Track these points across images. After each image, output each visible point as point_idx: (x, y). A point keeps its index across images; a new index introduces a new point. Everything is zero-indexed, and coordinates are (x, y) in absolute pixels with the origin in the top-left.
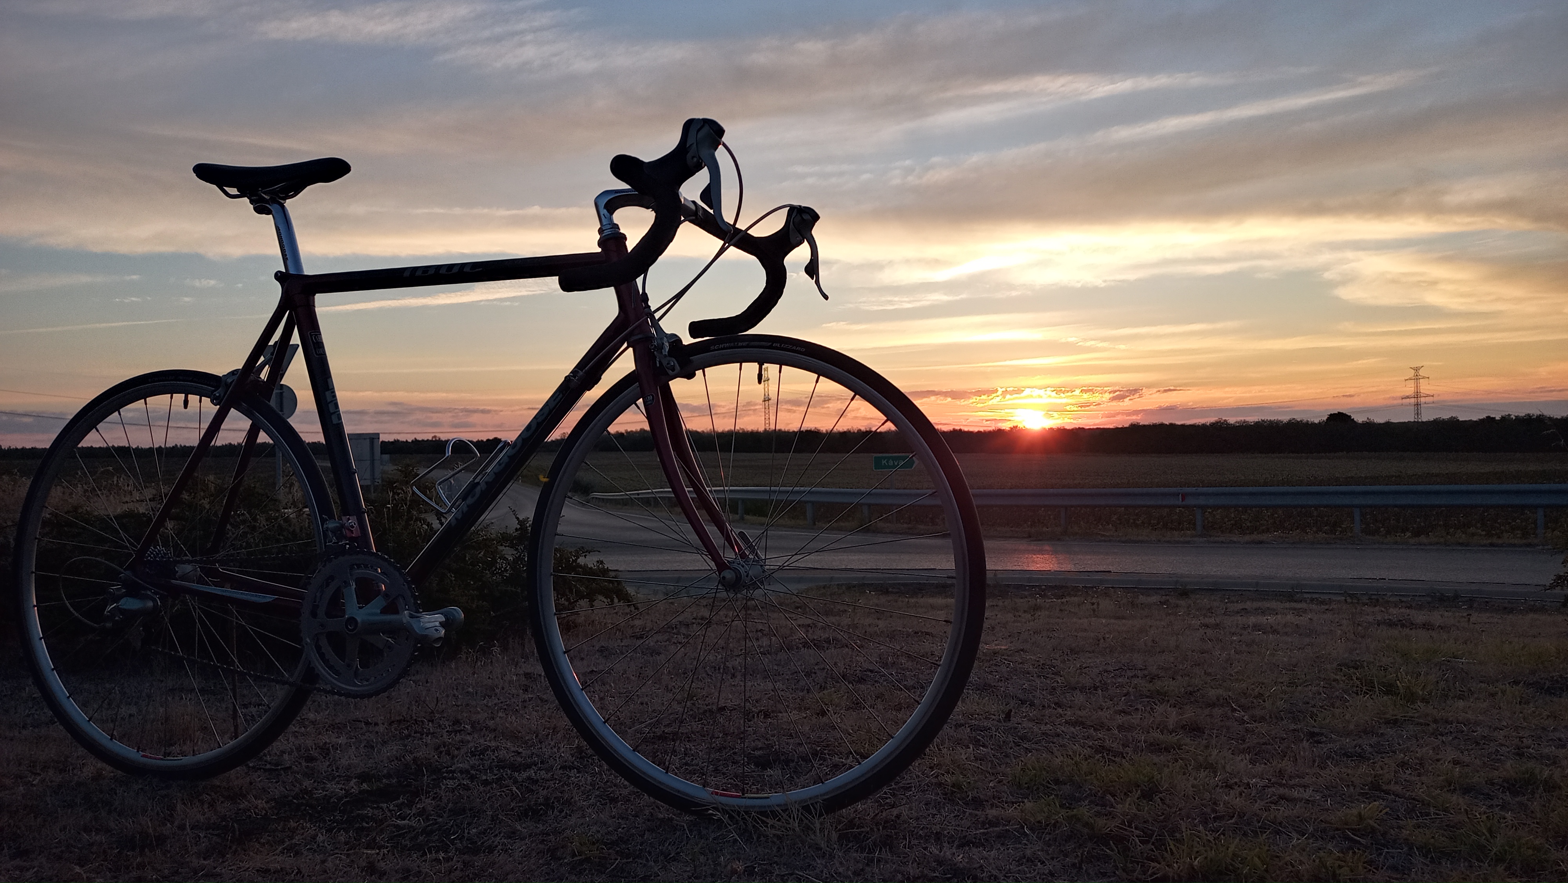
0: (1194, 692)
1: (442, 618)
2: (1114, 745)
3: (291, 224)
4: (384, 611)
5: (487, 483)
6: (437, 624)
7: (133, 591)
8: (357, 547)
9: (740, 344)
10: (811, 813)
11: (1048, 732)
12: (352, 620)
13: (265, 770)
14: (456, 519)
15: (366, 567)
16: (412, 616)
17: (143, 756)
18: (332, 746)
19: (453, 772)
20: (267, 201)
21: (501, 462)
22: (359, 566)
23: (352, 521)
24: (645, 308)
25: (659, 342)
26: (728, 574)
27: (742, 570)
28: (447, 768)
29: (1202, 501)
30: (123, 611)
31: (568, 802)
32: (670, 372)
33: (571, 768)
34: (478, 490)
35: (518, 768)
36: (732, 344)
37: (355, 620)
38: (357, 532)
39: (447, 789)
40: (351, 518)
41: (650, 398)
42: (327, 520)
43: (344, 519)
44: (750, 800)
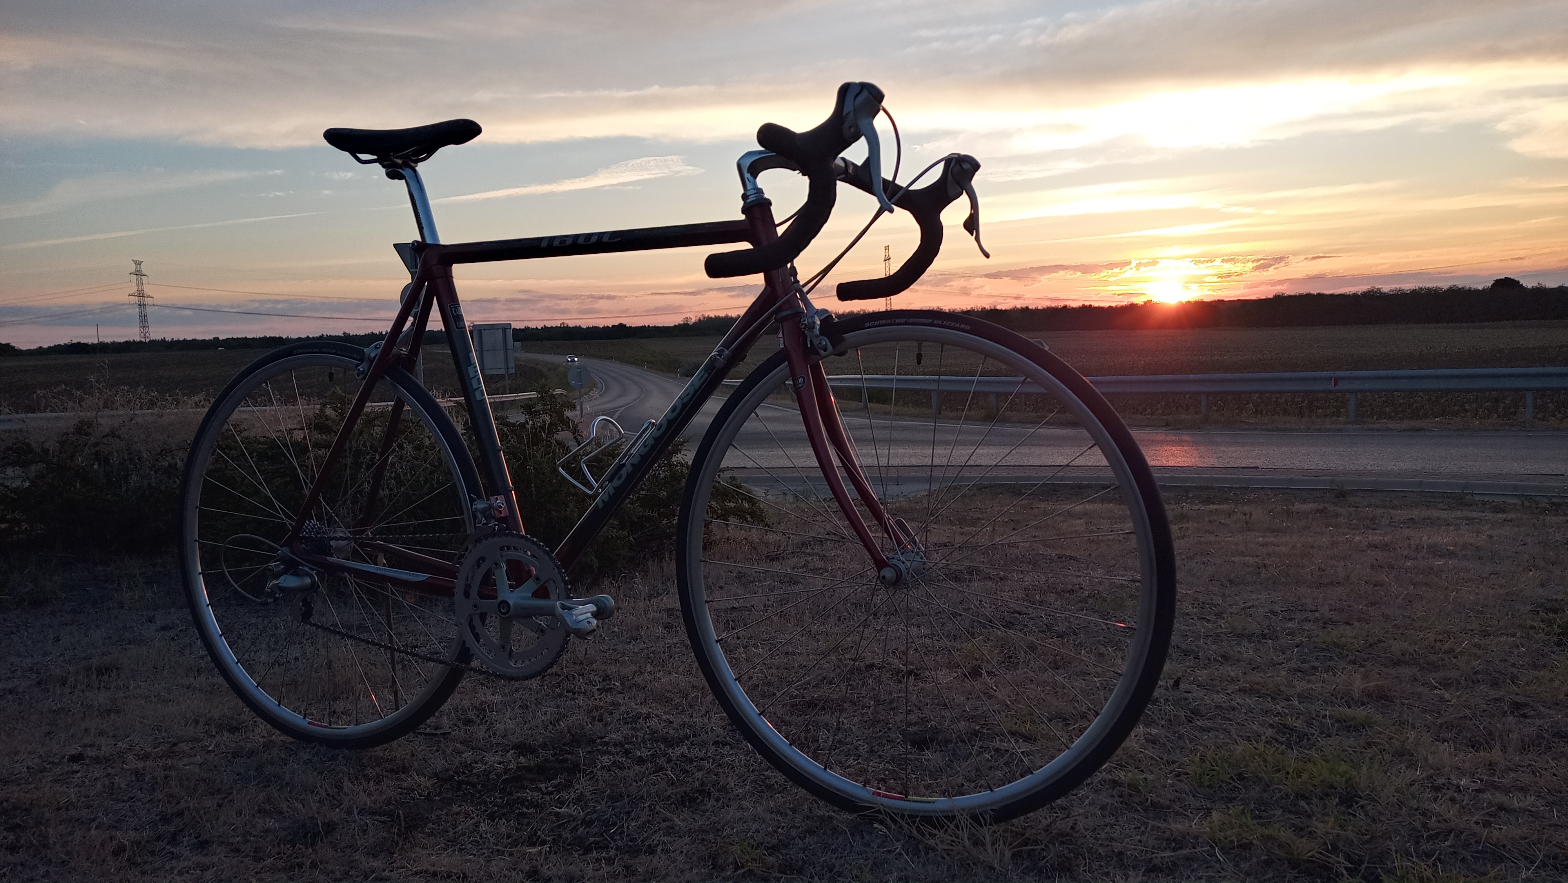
0: (1375, 644)
1: (591, 607)
2: (1298, 724)
3: (424, 187)
4: (536, 594)
5: (632, 465)
6: (589, 615)
7: (291, 568)
8: (507, 529)
9: (898, 321)
10: (982, 826)
11: (1224, 705)
12: (505, 603)
13: (426, 734)
14: (603, 501)
15: (516, 549)
16: (564, 607)
17: (310, 723)
18: (488, 706)
19: (607, 744)
20: (399, 167)
21: (646, 443)
22: (509, 548)
23: (500, 501)
24: (794, 283)
25: (810, 320)
26: (888, 573)
27: (902, 567)
28: (602, 738)
29: (1356, 386)
30: (282, 589)
31: (724, 789)
32: (822, 352)
33: (725, 744)
34: (624, 472)
35: (671, 743)
36: (889, 321)
37: (508, 604)
38: (505, 512)
39: (603, 767)
40: (499, 497)
41: (801, 380)
42: (475, 500)
43: (492, 499)
44: (915, 803)
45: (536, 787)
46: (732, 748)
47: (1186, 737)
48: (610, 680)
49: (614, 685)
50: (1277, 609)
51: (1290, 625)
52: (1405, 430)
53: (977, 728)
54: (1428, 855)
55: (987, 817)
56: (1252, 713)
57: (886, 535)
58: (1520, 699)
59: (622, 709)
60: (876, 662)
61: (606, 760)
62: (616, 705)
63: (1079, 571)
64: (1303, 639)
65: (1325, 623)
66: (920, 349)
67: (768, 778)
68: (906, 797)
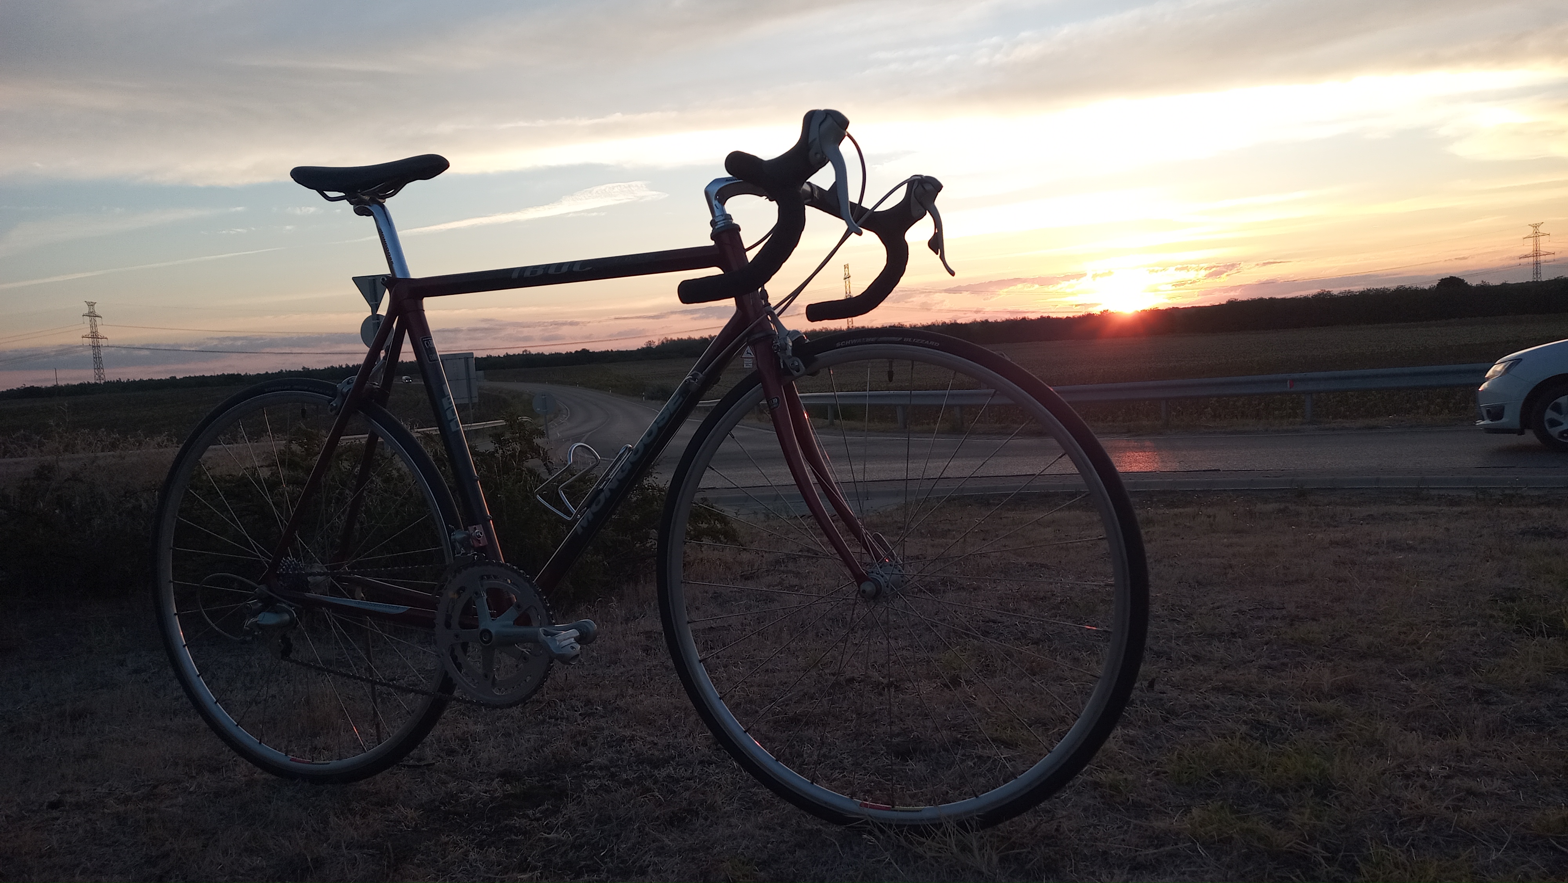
0: (1341, 638)
1: (574, 633)
2: (1271, 720)
3: (392, 223)
4: (518, 622)
5: (610, 490)
6: (572, 640)
7: (269, 605)
8: (486, 558)
9: (868, 340)
10: (968, 832)
11: (1198, 704)
12: (486, 632)
13: (409, 766)
14: (582, 527)
15: (495, 577)
16: (547, 634)
17: (292, 760)
18: (471, 735)
19: (592, 768)
20: (367, 203)
21: (624, 468)
22: (489, 577)
23: (478, 530)
24: (765, 306)
25: (782, 342)
26: (868, 587)
27: (882, 580)
28: (587, 762)
29: (1311, 387)
30: (261, 627)
31: (712, 808)
32: (795, 373)
33: (710, 763)
34: (602, 497)
35: (656, 764)
36: (860, 340)
37: (490, 632)
38: (483, 542)
39: (590, 791)
40: (476, 526)
41: (775, 401)
42: (453, 531)
43: (471, 528)
44: (901, 813)
45: (524, 814)
46: (717, 767)
47: (1163, 737)
48: (592, 704)
49: (596, 709)
50: (1245, 607)
51: (1259, 623)
52: (1360, 429)
53: (959, 736)
54: (1402, 841)
55: (974, 823)
56: (1226, 710)
57: (864, 551)
58: (1482, 686)
59: (606, 732)
60: (856, 676)
61: (592, 784)
62: (601, 729)
63: (1050, 578)
64: (1272, 637)
65: (1292, 620)
66: (891, 366)
67: (755, 794)
68: (893, 807)
